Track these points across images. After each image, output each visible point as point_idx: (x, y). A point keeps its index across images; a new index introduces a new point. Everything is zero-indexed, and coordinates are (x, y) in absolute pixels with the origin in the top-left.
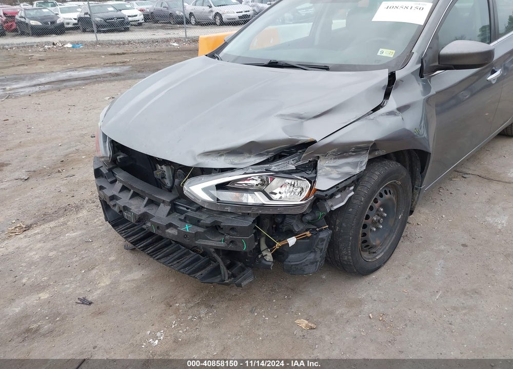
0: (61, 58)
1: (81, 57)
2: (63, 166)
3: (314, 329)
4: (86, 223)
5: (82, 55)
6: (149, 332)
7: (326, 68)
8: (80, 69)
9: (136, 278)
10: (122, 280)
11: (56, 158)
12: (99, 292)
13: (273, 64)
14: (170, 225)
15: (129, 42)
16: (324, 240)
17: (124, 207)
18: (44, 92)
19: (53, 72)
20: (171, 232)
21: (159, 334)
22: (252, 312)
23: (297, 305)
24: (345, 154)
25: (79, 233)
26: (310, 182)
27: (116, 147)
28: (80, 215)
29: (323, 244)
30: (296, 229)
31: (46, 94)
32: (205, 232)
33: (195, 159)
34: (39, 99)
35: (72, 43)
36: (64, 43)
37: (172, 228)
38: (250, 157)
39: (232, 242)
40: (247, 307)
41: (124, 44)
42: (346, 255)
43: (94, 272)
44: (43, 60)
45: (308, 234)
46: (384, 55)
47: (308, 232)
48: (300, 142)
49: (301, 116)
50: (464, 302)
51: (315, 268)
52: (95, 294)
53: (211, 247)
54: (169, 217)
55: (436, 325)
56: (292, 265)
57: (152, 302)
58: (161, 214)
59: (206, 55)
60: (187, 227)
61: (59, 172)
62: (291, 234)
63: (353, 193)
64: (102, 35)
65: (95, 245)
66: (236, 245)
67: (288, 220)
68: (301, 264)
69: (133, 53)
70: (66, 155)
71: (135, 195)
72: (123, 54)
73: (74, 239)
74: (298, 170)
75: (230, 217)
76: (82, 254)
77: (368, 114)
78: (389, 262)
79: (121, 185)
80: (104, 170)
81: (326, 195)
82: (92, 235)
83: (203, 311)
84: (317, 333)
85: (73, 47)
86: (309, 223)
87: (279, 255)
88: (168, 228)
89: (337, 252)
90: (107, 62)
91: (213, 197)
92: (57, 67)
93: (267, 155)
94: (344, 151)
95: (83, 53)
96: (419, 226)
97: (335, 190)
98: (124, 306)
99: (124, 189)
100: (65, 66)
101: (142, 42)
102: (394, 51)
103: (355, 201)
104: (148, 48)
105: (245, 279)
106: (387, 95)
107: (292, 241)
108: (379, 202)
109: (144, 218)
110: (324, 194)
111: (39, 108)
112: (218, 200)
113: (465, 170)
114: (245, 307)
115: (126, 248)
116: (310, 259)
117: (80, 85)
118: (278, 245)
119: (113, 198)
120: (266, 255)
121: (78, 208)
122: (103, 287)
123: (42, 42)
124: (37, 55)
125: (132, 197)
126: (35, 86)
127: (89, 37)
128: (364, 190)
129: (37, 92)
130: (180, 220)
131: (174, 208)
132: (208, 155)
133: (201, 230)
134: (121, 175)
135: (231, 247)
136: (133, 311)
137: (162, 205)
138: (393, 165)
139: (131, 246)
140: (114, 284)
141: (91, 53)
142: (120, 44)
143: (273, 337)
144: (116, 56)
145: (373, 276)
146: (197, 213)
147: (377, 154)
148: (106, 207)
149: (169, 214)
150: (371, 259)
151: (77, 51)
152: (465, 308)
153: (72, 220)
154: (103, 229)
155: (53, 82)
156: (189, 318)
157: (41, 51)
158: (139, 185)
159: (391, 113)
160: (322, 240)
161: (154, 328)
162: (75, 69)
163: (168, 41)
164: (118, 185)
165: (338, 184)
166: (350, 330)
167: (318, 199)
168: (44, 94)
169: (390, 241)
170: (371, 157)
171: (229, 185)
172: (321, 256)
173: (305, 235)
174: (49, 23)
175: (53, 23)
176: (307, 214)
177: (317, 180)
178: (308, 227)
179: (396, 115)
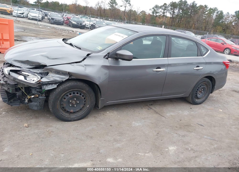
3: (27, 127)
7: (80, 48)
24: (59, 74)
26: (41, 78)
33: (12, 61)
38: (28, 65)
39: (9, 89)
46: (98, 48)
47: (38, 95)
48: (41, 64)
51: (37, 108)
62: (33, 94)
63: (56, 87)
68: (32, 105)
77: (73, 63)
81: (43, 83)
93: (33, 66)
94: (58, 72)
96: (105, 116)
97: (47, 83)
102: (102, 48)
107: (32, 97)
108: (72, 95)
112: (9, 74)
113: (152, 107)
118: (29, 97)
120: (26, 100)
124: (64, 34)
128: (61, 87)
132: (15, 61)
147: (72, 77)
150: (67, 116)
157: (67, 33)
159: (81, 65)
160: (40, 99)
165: (50, 81)
167: (40, 84)
170: (70, 78)
171: (18, 72)
172: (40, 105)
173: (36, 96)
174: (79, 24)
175: (81, 24)
176: (37, 89)
177: (43, 78)
178: (38, 94)
179: (83, 67)
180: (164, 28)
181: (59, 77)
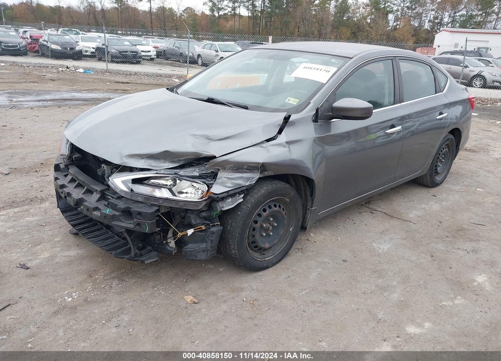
0: (71, 81)
1: (89, 82)
2: (42, 168)
3: (196, 303)
4: (45, 212)
5: (90, 80)
6: (66, 292)
7: (246, 108)
8: (85, 91)
9: (71, 255)
10: (59, 255)
11: (37, 160)
12: (37, 261)
13: (210, 100)
14: (96, 209)
15: (136, 74)
16: (214, 233)
17: (68, 193)
18: (45, 107)
19: (59, 91)
20: (97, 213)
21: (74, 294)
22: (153, 287)
23: (190, 286)
24: (240, 170)
25: (37, 218)
26: (208, 187)
27: (74, 149)
28: (43, 205)
29: (213, 237)
30: (193, 222)
31: (47, 109)
32: (120, 215)
33: (122, 159)
34: (40, 112)
35: (83, 68)
36: (77, 68)
37: (98, 211)
38: (165, 162)
39: (138, 224)
40: (151, 284)
41: (131, 74)
42: (234, 249)
43: (39, 247)
44: (54, 80)
45: (203, 227)
46: (290, 102)
47: (204, 226)
49: (209, 138)
50: (322, 298)
51: (206, 256)
52: (34, 262)
53: (123, 227)
54: (98, 202)
55: (292, 311)
56: (188, 251)
57: (78, 273)
58: (92, 200)
59: (168, 89)
60: (108, 211)
61: (36, 171)
62: (190, 226)
63: (242, 200)
64: (115, 64)
65: (47, 228)
66: (141, 227)
67: (189, 215)
68: (195, 250)
69: (137, 83)
70: (47, 160)
71: (79, 186)
72: (128, 83)
73: (32, 222)
74: (200, 177)
75: (140, 205)
76: (33, 234)
77: (262, 142)
78: (278, 265)
79: (71, 177)
80: (62, 166)
81: (218, 198)
82: (48, 221)
83: (115, 283)
84: (197, 306)
85: (84, 72)
86: (205, 218)
87: (180, 243)
88: (94, 211)
89: (228, 246)
90: (111, 88)
91: (128, 188)
92: (65, 88)
93: (179, 163)
94: (239, 167)
95: (91, 78)
96: (315, 243)
97: (226, 194)
98: (55, 273)
99: (73, 180)
100: (72, 87)
101: (147, 75)
102: (298, 100)
103: (244, 207)
104: (151, 81)
105: (149, 259)
106: (280, 132)
107: (190, 232)
108: (267, 212)
109: (80, 202)
110: (216, 196)
111: (37, 119)
112: (132, 190)
113: (375, 208)
114: (150, 283)
115: (71, 232)
116: (202, 248)
117: (79, 105)
118: (180, 234)
119: (63, 186)
120: (170, 242)
121: (42, 200)
122: (43, 258)
123: (58, 65)
124: (50, 76)
125: (76, 187)
126: (39, 101)
127: (101, 65)
128: (252, 199)
129: (39, 106)
130: (105, 205)
131: (103, 197)
132: (132, 157)
133: (117, 213)
134: (73, 170)
135: (137, 229)
136: (59, 277)
137: (95, 193)
138: (280, 185)
139: (74, 231)
140: (52, 257)
141: (99, 79)
142: (127, 75)
143: (162, 305)
144: (120, 84)
145: (261, 273)
146: (117, 200)
147: (266, 173)
148: (59, 197)
149: (98, 200)
150: (260, 258)
151: (87, 77)
152: (321, 302)
153: (34, 209)
154: (57, 217)
155: (57, 100)
156: (103, 286)
157: (55, 73)
158: (82, 177)
159: (280, 145)
160: (213, 233)
161: (72, 290)
162: (80, 91)
163: (170, 76)
164: (69, 177)
165: (229, 191)
166: (224, 307)
167: (212, 201)
168: (45, 109)
169: (281, 248)
170: (261, 176)
171: (146, 182)
172: (211, 247)
173: (201, 228)
174: (69, 49)
175: (72, 49)
176: (203, 211)
177: (214, 186)
178: (204, 222)
179: (285, 147)
180: (273, 42)
181: (242, 178)
